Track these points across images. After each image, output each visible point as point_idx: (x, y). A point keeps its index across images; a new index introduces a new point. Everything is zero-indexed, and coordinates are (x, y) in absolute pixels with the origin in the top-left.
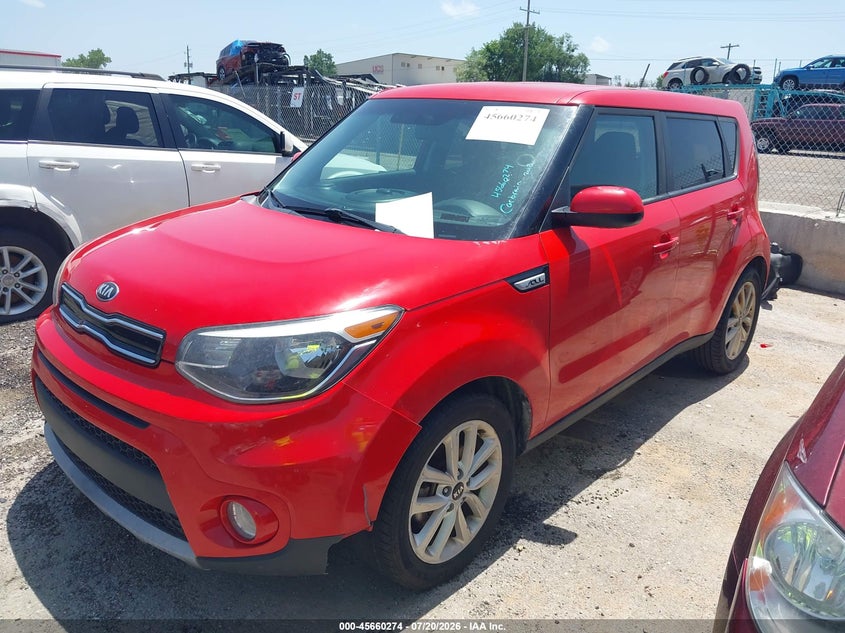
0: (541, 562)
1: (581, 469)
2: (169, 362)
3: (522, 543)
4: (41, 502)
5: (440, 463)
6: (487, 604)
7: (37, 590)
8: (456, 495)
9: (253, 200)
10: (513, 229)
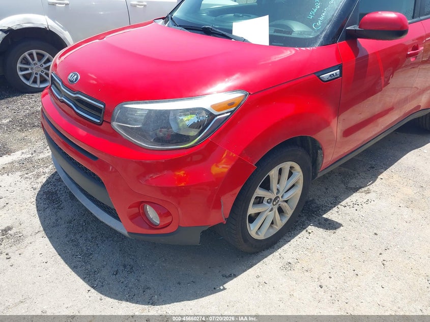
0: (322, 240)
1: (347, 186)
2: (108, 122)
3: (311, 228)
4: (54, 191)
5: (266, 186)
6: (290, 263)
7: (50, 238)
8: (274, 203)
9: (161, 22)
10: (321, 40)
